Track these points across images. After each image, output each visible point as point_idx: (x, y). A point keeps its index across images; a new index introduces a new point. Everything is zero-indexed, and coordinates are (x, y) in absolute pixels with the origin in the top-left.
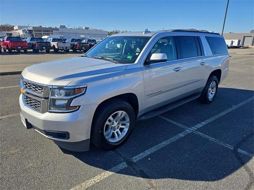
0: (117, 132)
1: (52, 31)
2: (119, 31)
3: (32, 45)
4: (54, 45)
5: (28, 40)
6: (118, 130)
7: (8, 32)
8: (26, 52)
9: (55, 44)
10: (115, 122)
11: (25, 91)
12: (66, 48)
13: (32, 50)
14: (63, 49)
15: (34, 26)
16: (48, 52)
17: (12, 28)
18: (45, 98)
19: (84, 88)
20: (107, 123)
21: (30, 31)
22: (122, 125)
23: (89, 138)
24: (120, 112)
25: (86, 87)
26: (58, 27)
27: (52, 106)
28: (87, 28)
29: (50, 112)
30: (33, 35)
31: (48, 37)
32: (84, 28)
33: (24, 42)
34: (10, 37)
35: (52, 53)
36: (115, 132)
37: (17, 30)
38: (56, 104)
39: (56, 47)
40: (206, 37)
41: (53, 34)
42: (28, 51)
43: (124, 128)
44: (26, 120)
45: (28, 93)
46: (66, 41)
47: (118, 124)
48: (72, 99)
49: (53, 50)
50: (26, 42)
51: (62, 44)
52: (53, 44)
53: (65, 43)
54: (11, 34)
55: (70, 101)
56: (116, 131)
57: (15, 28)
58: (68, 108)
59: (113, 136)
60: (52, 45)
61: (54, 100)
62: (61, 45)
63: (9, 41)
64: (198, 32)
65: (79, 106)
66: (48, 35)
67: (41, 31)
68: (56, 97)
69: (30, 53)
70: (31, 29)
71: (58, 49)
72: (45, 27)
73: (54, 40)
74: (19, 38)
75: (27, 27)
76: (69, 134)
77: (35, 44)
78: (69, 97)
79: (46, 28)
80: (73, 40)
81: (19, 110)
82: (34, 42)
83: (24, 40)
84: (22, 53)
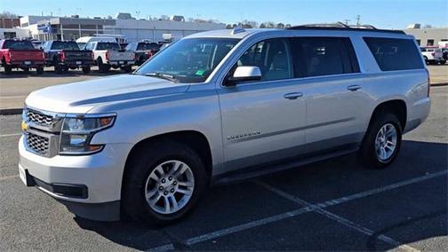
0: (169, 198)
1: (100, 27)
2: (254, 23)
3: (55, 57)
4: (100, 58)
5: (47, 47)
6: (171, 195)
7: (8, 30)
8: (40, 73)
9: (101, 54)
10: (167, 179)
11: (28, 124)
12: (126, 62)
13: (52, 68)
14: (119, 66)
15: (63, 16)
16: (87, 72)
17: (16, 22)
18: (55, 133)
19: (111, 117)
20: (153, 175)
21: (54, 26)
22: (180, 187)
23: (119, 199)
24: (178, 163)
25: (116, 117)
26: (115, 17)
27: (65, 144)
28: (178, 18)
29: (61, 155)
30: (59, 36)
31: (90, 40)
32: (172, 18)
33: (37, 50)
34: (10, 41)
35: (96, 73)
36: (166, 197)
37: (26, 25)
38: (72, 142)
39: (105, 61)
40: (365, 39)
41: (101, 33)
42: (46, 69)
43: (183, 195)
44: (26, 171)
45: (32, 128)
46: (127, 48)
47: (174, 184)
48: (93, 134)
49: (97, 68)
50: (42, 50)
51: (118, 54)
52: (98, 54)
53: (124, 51)
54: (13, 34)
55: (90, 136)
56: (168, 196)
57: (23, 21)
58: (87, 147)
59: (161, 203)
60: (96, 58)
61: (68, 136)
62: (116, 56)
63: (7, 50)
64: (347, 28)
65: (104, 145)
66: (91, 34)
67: (77, 26)
68: (71, 131)
69: (50, 74)
70: (57, 22)
71: (108, 66)
72: (86, 17)
73: (101, 46)
74: (28, 42)
75: (48, 18)
76: (87, 188)
77: (60, 55)
78: (89, 131)
79: (88, 20)
80: (141, 45)
81: (18, 157)
82: (59, 51)
83: (39, 47)
84: (33, 74)
